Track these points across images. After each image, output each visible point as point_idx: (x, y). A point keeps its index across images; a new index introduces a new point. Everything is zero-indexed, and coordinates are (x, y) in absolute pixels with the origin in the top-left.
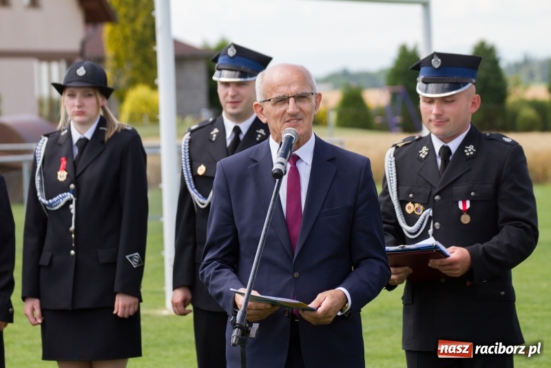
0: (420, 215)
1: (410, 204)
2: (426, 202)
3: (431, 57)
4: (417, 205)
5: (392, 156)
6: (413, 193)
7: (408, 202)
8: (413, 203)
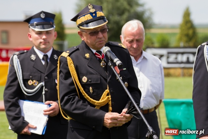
0: (36, 86)
1: (30, 81)
2: (39, 80)
3: (41, 13)
4: (34, 81)
5: (17, 58)
6: (32, 76)
7: (29, 80)
8: (32, 80)
